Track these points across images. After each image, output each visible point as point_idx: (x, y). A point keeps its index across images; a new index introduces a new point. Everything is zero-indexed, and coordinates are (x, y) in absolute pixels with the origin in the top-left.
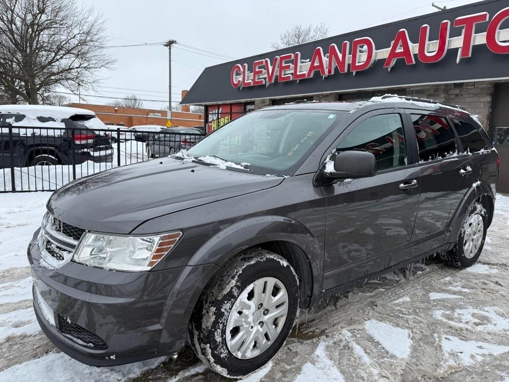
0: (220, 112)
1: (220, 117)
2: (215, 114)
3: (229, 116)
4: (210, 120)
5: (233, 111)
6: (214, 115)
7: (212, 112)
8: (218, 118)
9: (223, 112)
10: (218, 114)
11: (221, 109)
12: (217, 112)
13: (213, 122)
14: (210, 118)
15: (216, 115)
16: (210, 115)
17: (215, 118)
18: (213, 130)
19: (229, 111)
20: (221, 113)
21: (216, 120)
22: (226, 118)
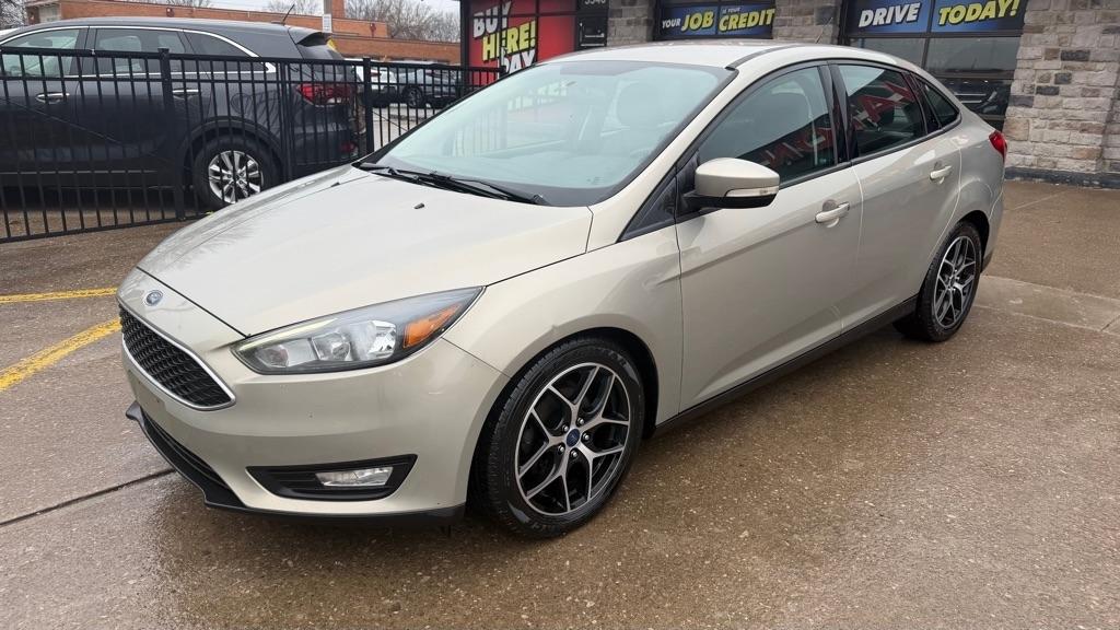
0: (505, 12)
1: (504, 26)
2: (492, 17)
3: (533, 23)
4: (477, 33)
5: (543, 9)
6: (488, 21)
7: (481, 14)
8: (500, 29)
9: (513, 13)
10: (500, 17)
11: (508, 5)
12: (495, 12)
13: (485, 39)
14: (476, 28)
15: (495, 20)
16: (476, 21)
17: (491, 28)
18: (485, 58)
19: (534, 11)
20: (507, 17)
21: (495, 32)
22: (525, 27)
